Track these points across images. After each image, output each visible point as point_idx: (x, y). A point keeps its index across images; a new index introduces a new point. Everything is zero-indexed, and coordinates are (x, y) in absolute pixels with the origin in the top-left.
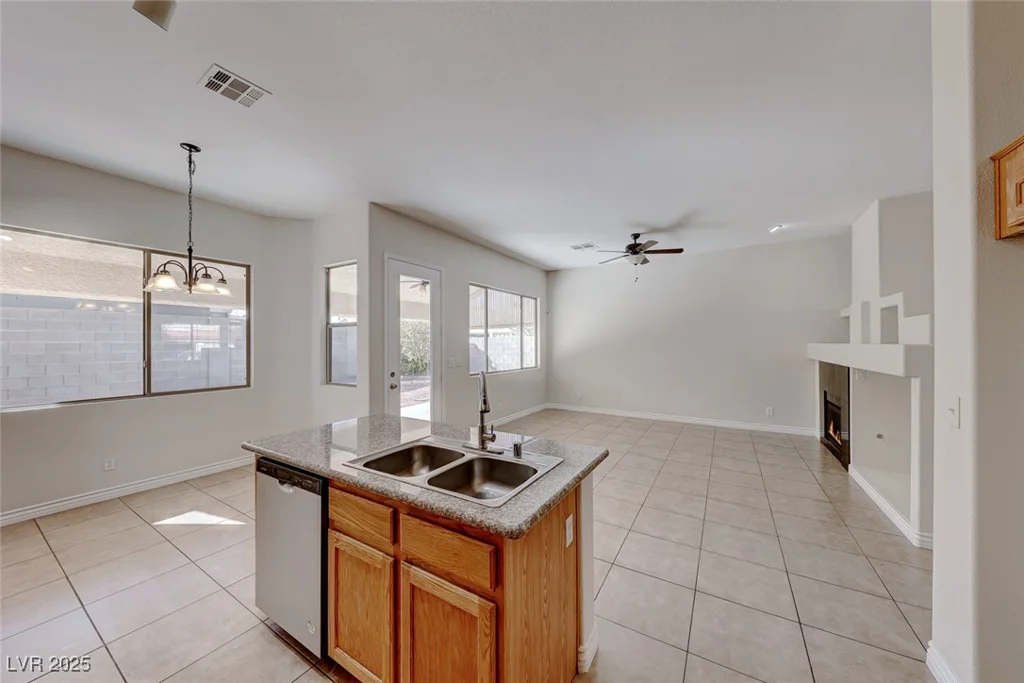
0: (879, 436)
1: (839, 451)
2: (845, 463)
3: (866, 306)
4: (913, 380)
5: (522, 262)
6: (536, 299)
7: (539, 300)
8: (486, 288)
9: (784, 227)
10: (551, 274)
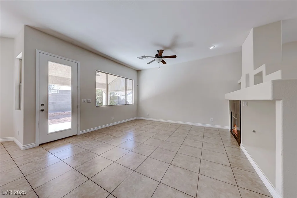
0: (254, 131)
1: (237, 137)
2: (239, 143)
3: (248, 76)
4: (277, 102)
5: (130, 68)
6: (133, 80)
7: (134, 80)
8: (107, 74)
9: (215, 47)
10: (139, 71)
